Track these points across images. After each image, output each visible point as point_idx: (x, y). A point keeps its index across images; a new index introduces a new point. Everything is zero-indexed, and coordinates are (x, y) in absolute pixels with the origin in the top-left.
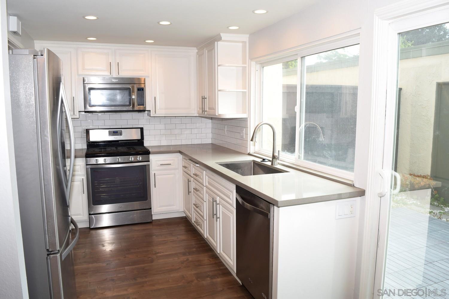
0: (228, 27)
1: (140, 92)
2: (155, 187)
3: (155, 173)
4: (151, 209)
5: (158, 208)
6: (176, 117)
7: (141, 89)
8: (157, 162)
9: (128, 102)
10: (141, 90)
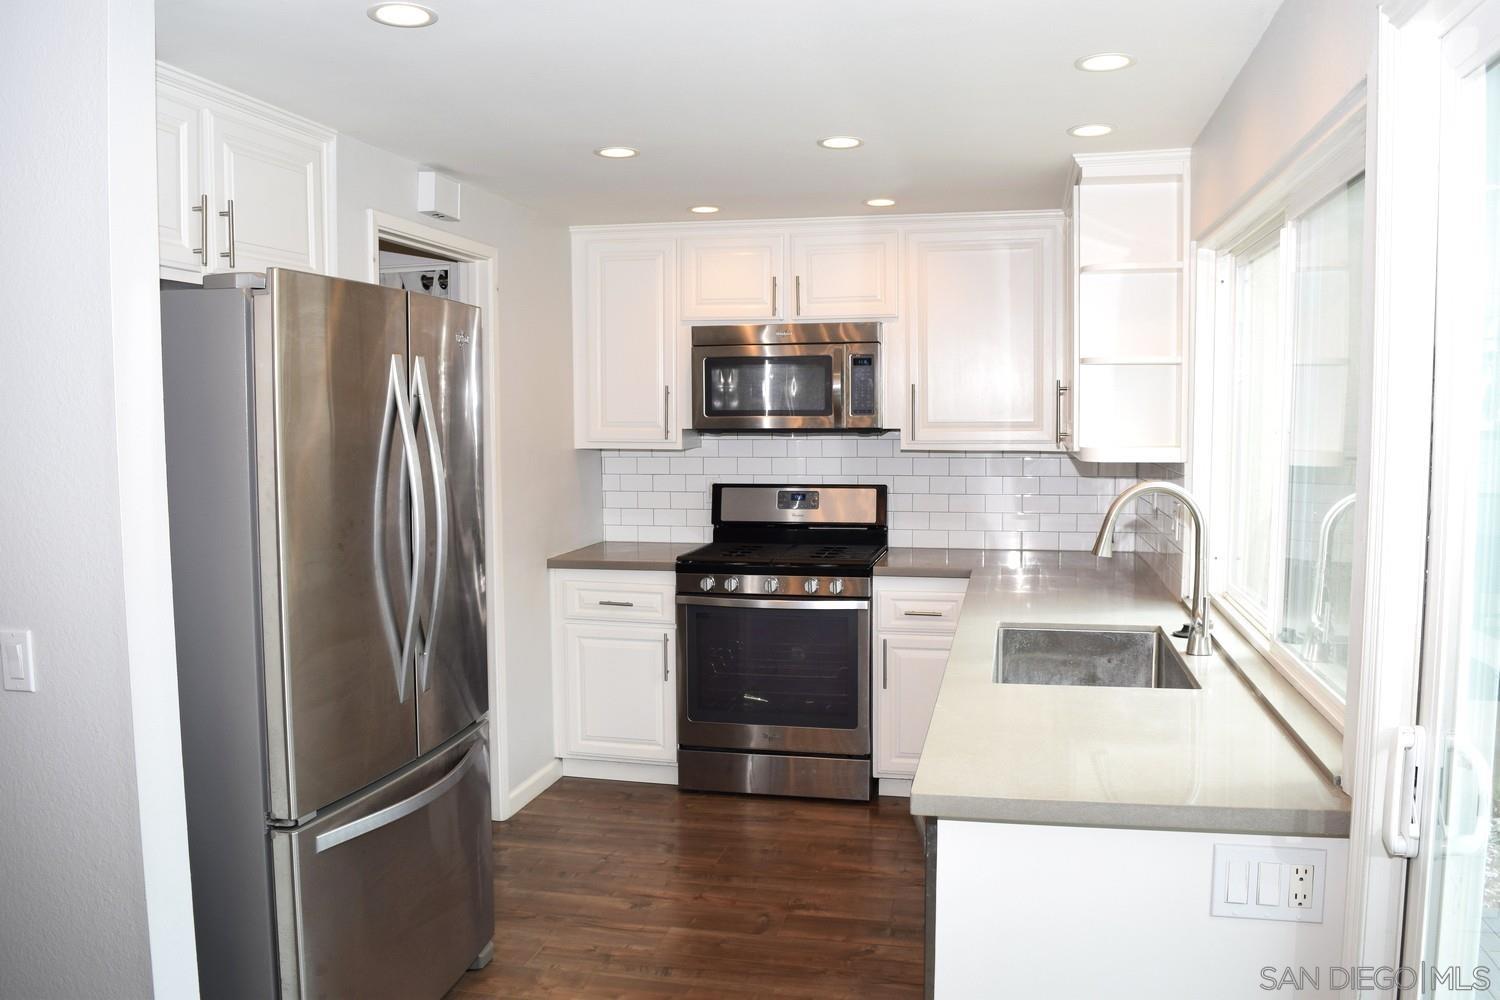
0: (1070, 131)
1: (861, 369)
2: (885, 687)
3: (885, 641)
4: (869, 757)
5: (895, 760)
6: (968, 455)
7: (863, 359)
8: (898, 603)
9: (823, 402)
10: (865, 362)
